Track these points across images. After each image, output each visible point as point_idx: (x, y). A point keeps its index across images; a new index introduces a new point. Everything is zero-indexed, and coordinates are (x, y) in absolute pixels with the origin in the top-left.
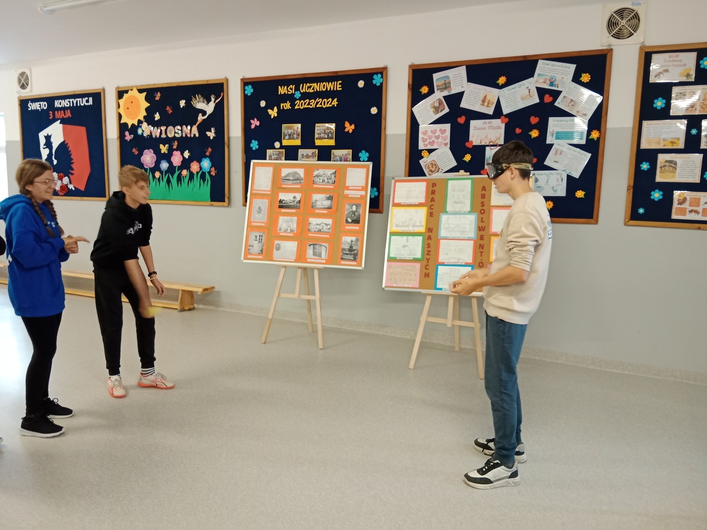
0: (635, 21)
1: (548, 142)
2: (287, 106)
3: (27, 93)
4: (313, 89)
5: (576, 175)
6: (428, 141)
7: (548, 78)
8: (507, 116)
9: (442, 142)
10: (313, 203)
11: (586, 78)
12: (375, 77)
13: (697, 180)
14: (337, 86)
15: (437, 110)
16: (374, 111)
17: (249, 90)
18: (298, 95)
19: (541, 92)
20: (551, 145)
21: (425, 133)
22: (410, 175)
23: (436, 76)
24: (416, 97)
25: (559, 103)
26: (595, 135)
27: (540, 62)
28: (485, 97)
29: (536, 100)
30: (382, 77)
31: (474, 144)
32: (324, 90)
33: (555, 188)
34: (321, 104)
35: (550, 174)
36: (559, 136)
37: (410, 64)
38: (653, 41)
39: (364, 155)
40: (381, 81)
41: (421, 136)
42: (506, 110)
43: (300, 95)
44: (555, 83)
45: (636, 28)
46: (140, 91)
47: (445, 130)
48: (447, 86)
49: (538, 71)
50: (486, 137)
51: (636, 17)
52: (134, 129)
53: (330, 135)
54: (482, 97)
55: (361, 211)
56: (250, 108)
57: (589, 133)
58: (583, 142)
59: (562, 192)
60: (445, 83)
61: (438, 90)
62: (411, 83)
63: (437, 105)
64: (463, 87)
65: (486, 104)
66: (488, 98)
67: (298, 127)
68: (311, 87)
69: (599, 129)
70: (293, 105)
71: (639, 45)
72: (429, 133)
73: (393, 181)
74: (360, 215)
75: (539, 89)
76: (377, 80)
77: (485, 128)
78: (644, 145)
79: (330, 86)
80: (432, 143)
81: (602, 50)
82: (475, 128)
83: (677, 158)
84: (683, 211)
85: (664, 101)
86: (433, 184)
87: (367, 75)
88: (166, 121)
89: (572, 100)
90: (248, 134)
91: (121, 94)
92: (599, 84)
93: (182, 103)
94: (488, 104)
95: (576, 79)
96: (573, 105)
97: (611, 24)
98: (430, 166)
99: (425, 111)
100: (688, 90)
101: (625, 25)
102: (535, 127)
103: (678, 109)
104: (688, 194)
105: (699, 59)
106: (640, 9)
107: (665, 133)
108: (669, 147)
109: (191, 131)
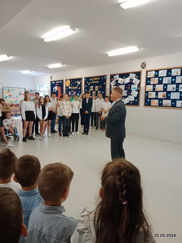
0: (145, 65)
3: (52, 80)
5: (136, 96)
7: (131, 77)
11: (137, 77)
13: (155, 97)
14: (98, 79)
15: (114, 83)
16: (104, 83)
17: (85, 80)
18: (93, 81)
20: (132, 91)
23: (114, 76)
24: (111, 81)
25: (133, 82)
26: (139, 88)
27: (130, 74)
29: (130, 81)
34: (96, 82)
35: (132, 96)
36: (133, 88)
37: (110, 74)
38: (148, 69)
39: (103, 93)
42: (125, 83)
44: (133, 78)
46: (69, 80)
48: (116, 78)
52: (68, 87)
53: (98, 88)
56: (86, 84)
59: (134, 100)
61: (114, 79)
62: (110, 78)
64: (118, 79)
65: (122, 82)
67: (93, 87)
68: (95, 79)
70: (92, 82)
71: (146, 70)
75: (130, 79)
76: (105, 77)
78: (146, 90)
81: (140, 71)
83: (152, 93)
84: (152, 104)
85: (150, 81)
87: (103, 76)
88: (73, 86)
89: (135, 81)
90: (85, 88)
91: (66, 80)
92: (139, 78)
93: (75, 82)
95: (136, 77)
100: (153, 79)
101: (143, 66)
102: (129, 87)
103: (152, 83)
104: (153, 100)
105: (155, 72)
106: (146, 63)
107: (150, 88)
108: (150, 91)
109: (76, 88)
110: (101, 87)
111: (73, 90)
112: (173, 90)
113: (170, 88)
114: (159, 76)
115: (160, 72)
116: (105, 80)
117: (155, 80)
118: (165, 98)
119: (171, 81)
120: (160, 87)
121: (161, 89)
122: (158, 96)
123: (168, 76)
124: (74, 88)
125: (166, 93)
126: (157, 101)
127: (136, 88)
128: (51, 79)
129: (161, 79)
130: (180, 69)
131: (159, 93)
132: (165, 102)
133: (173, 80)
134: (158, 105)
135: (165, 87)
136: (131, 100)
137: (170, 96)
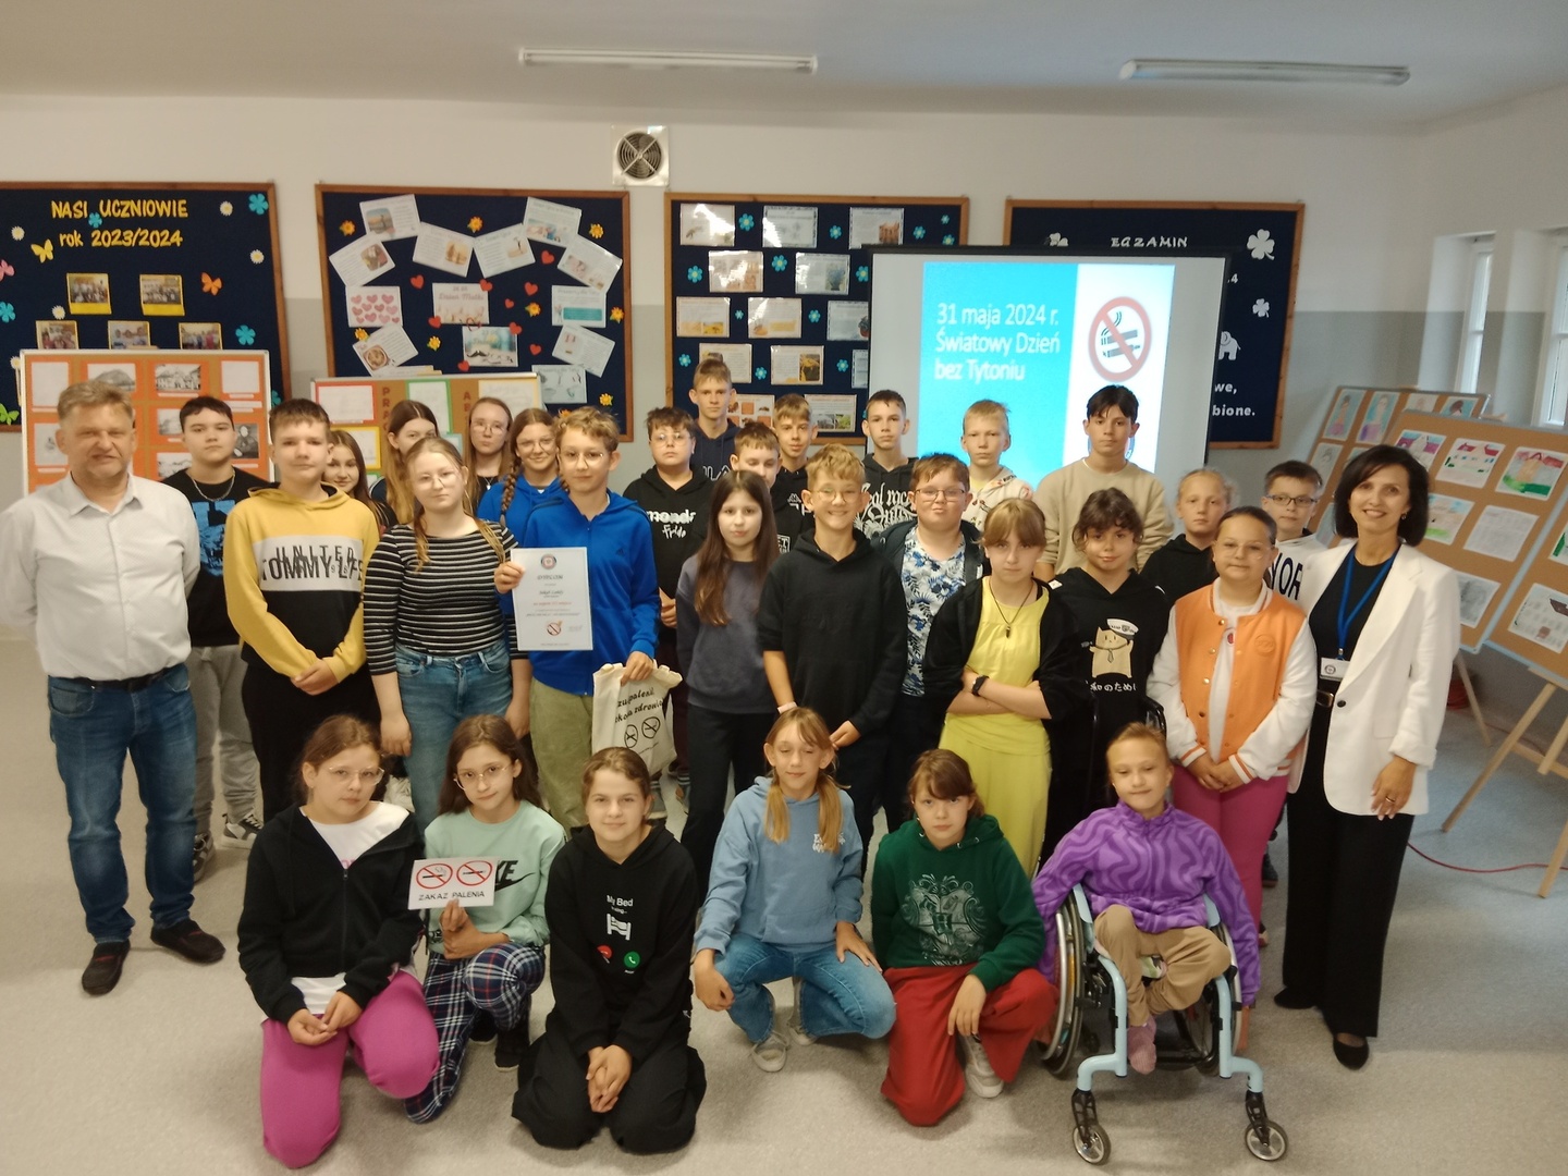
0: (654, 154)
1: (555, 321)
2: (75, 240)
4: (129, 211)
5: (599, 372)
6: (364, 313)
7: (545, 227)
8: (489, 280)
9: (388, 318)
10: (161, 426)
11: (597, 231)
12: (252, 198)
13: (748, 379)
14: (173, 209)
15: (373, 262)
16: (257, 257)
18: (95, 220)
19: (537, 247)
20: (559, 329)
21: (357, 300)
22: (338, 373)
23: (366, 208)
25: (563, 266)
26: (617, 315)
27: (531, 202)
28: (452, 248)
29: (529, 259)
30: (266, 199)
31: (443, 321)
32: (152, 214)
33: (571, 391)
34: (148, 239)
35: (563, 370)
36: (569, 314)
37: (318, 182)
38: (684, 187)
40: (265, 206)
41: (350, 305)
42: (488, 270)
43: (101, 222)
44: (556, 235)
45: (657, 165)
47: (391, 298)
48: (386, 225)
49: (528, 215)
50: (461, 312)
51: (656, 149)
53: (173, 297)
54: (446, 249)
55: (257, 436)
57: (609, 314)
58: (602, 324)
59: (581, 397)
60: (382, 221)
61: (371, 229)
62: (321, 214)
63: (373, 254)
64: (413, 229)
65: (454, 259)
66: (458, 249)
67: (102, 280)
68: (122, 207)
69: (622, 307)
70: (87, 238)
71: (663, 190)
72: (364, 301)
73: (313, 385)
74: (256, 443)
75: (532, 243)
76: (257, 205)
77: (457, 297)
78: (681, 332)
79: (164, 208)
80: (372, 317)
81: (615, 192)
82: (442, 296)
83: (724, 349)
85: (701, 271)
86: (384, 389)
87: (239, 194)
89: (581, 263)
92: (615, 241)
94: (458, 259)
95: (584, 231)
96: (583, 270)
97: (624, 156)
98: (373, 355)
99: (355, 263)
100: (727, 256)
101: (640, 154)
102: (534, 299)
103: (718, 283)
105: (738, 215)
106: (660, 138)
107: (704, 314)
108: (711, 334)
110: (212, 285)
112: (862, 338)
114: (769, 241)
115: (771, 216)
116: (256, 230)
118: (820, 382)
119: (847, 276)
120: (776, 316)
121: (791, 326)
122: (768, 368)
123: (826, 244)
125: (819, 351)
127: (596, 314)
130: (900, 212)
133: (861, 274)
135: (814, 316)
136: (561, 398)
137: (850, 370)
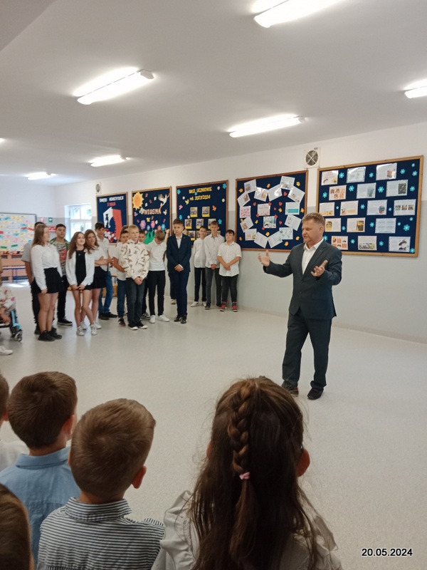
0: (316, 157)
1: (286, 214)
2: (192, 199)
3: (100, 194)
4: (202, 191)
5: (296, 229)
6: (243, 214)
7: (285, 184)
8: (271, 202)
9: (248, 215)
11: (298, 184)
13: (340, 231)
14: (209, 189)
15: (246, 199)
16: (223, 200)
17: (179, 192)
18: (196, 194)
20: (287, 216)
23: (245, 184)
24: (239, 194)
25: (290, 195)
26: (302, 211)
27: (283, 177)
28: (263, 193)
29: (281, 194)
31: (259, 215)
32: (205, 191)
33: (289, 236)
34: (204, 198)
35: (287, 229)
36: (290, 211)
37: (236, 179)
38: (323, 166)
39: (220, 222)
40: (226, 186)
41: (240, 212)
42: (270, 200)
44: (288, 186)
45: (316, 160)
46: (141, 193)
47: (249, 209)
48: (249, 189)
49: (281, 181)
50: (264, 212)
51: (316, 155)
52: (139, 210)
53: (208, 212)
54: (261, 193)
56: (180, 201)
57: (300, 210)
58: (298, 214)
59: (291, 238)
60: (248, 187)
61: (246, 190)
62: (236, 187)
63: (246, 197)
64: (255, 189)
65: (263, 196)
67: (196, 208)
68: (200, 190)
69: (304, 208)
70: (194, 198)
71: (318, 168)
72: (243, 211)
75: (282, 189)
76: (224, 186)
77: (263, 208)
79: (207, 189)
81: (303, 171)
82: (260, 208)
83: (332, 220)
85: (327, 194)
87: (221, 184)
88: (149, 207)
89: (294, 195)
90: (179, 212)
91: (134, 194)
92: (303, 187)
93: (155, 198)
95: (295, 185)
96: (294, 197)
97: (308, 158)
98: (244, 226)
100: (335, 188)
101: (312, 158)
102: (281, 207)
103: (332, 197)
104: (337, 237)
105: (339, 173)
106: (318, 151)
107: (328, 208)
108: (329, 215)
109: (158, 211)
110: (215, 209)
111: (150, 216)
112: (380, 214)
113: (374, 208)
114: (349, 180)
115: (350, 172)
116: (224, 193)
117: (338, 190)
118: (364, 231)
119: (375, 191)
120: (350, 208)
121: (354, 211)
122: (346, 227)
123: (368, 180)
124: (152, 212)
125: (364, 219)
126: (346, 238)
127: (296, 211)
128: (98, 191)
129: (351, 189)
130: (396, 164)
131: (349, 220)
132: (363, 241)
133: (381, 190)
134: (347, 249)
135: (363, 207)
136: (286, 238)
137: (375, 226)
